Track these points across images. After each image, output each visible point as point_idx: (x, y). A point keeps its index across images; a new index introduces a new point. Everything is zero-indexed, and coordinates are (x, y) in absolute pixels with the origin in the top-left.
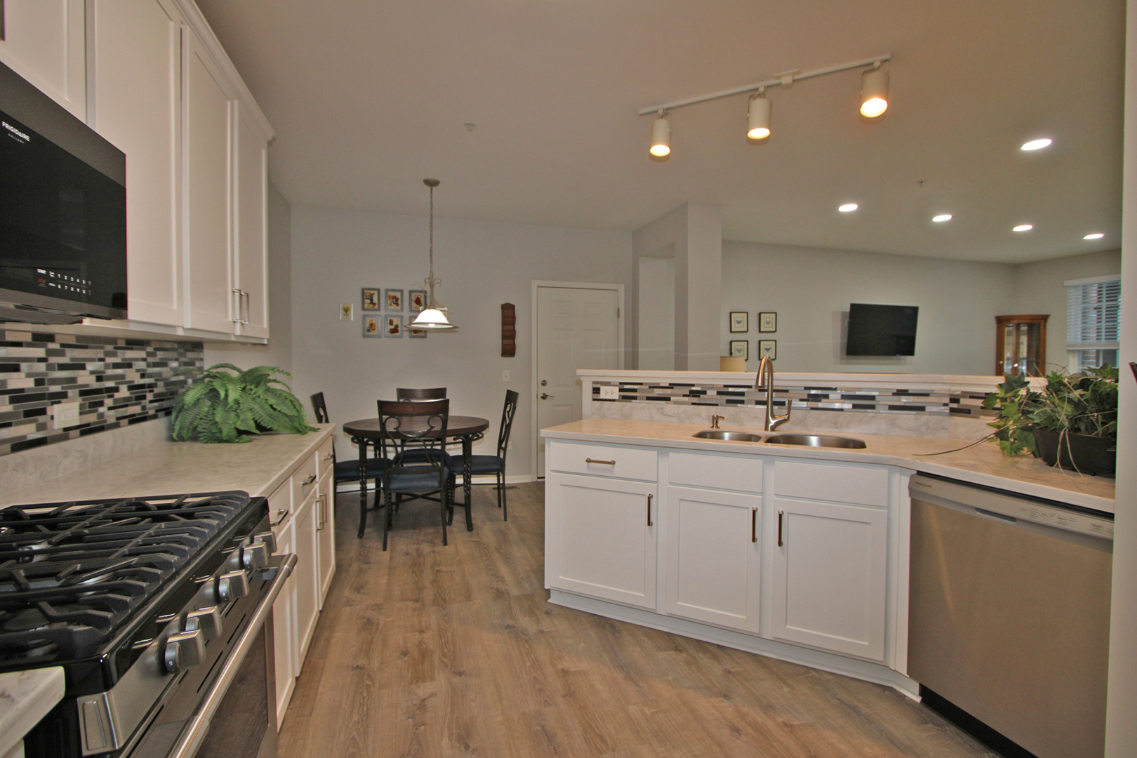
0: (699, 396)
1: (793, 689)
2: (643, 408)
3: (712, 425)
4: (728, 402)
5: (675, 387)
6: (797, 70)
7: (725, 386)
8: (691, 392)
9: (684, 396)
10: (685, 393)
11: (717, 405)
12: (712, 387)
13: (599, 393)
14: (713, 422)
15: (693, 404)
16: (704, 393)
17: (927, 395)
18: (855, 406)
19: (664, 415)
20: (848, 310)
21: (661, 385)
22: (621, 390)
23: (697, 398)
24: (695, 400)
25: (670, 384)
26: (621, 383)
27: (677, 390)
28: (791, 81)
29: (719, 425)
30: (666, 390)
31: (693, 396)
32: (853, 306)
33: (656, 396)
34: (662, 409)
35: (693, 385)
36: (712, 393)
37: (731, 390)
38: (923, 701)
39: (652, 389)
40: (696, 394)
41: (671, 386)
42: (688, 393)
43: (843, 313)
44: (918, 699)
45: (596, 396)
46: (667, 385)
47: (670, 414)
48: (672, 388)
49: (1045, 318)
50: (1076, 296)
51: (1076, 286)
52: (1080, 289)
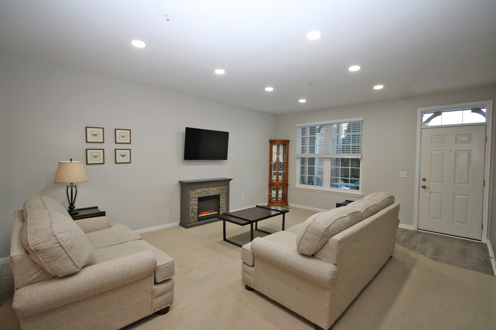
49: (288, 142)
50: (299, 132)
51: (299, 127)
52: (301, 128)
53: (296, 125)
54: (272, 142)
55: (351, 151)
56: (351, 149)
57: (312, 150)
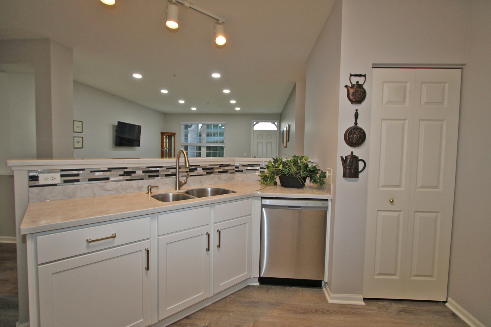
0: (131, 175)
1: (233, 312)
2: (86, 188)
3: (147, 192)
4: (150, 176)
5: (112, 170)
6: (193, 2)
7: (148, 167)
8: (125, 172)
9: (120, 175)
10: (120, 174)
11: (143, 179)
12: (138, 168)
13: (38, 180)
14: (148, 190)
15: (127, 180)
16: (134, 172)
17: (229, 166)
18: (207, 173)
19: (105, 190)
20: (116, 124)
21: (101, 169)
22: (62, 176)
23: (129, 176)
24: (128, 177)
25: (109, 168)
26: (62, 170)
27: (114, 172)
28: (189, 6)
29: (152, 191)
30: (105, 173)
31: (126, 175)
32: (119, 123)
33: (96, 177)
34: (103, 186)
35: (126, 168)
36: (139, 173)
37: (150, 169)
38: (260, 283)
39: (92, 173)
40: (128, 173)
41: (110, 170)
42: (123, 173)
43: (114, 126)
44: (258, 284)
45: (34, 183)
46: (107, 169)
47: (110, 189)
48: (111, 171)
49: (174, 134)
50: (183, 128)
51: (183, 124)
52: (184, 125)
53: (181, 123)
54: (163, 134)
55: (212, 142)
56: (212, 141)
57: (186, 140)
